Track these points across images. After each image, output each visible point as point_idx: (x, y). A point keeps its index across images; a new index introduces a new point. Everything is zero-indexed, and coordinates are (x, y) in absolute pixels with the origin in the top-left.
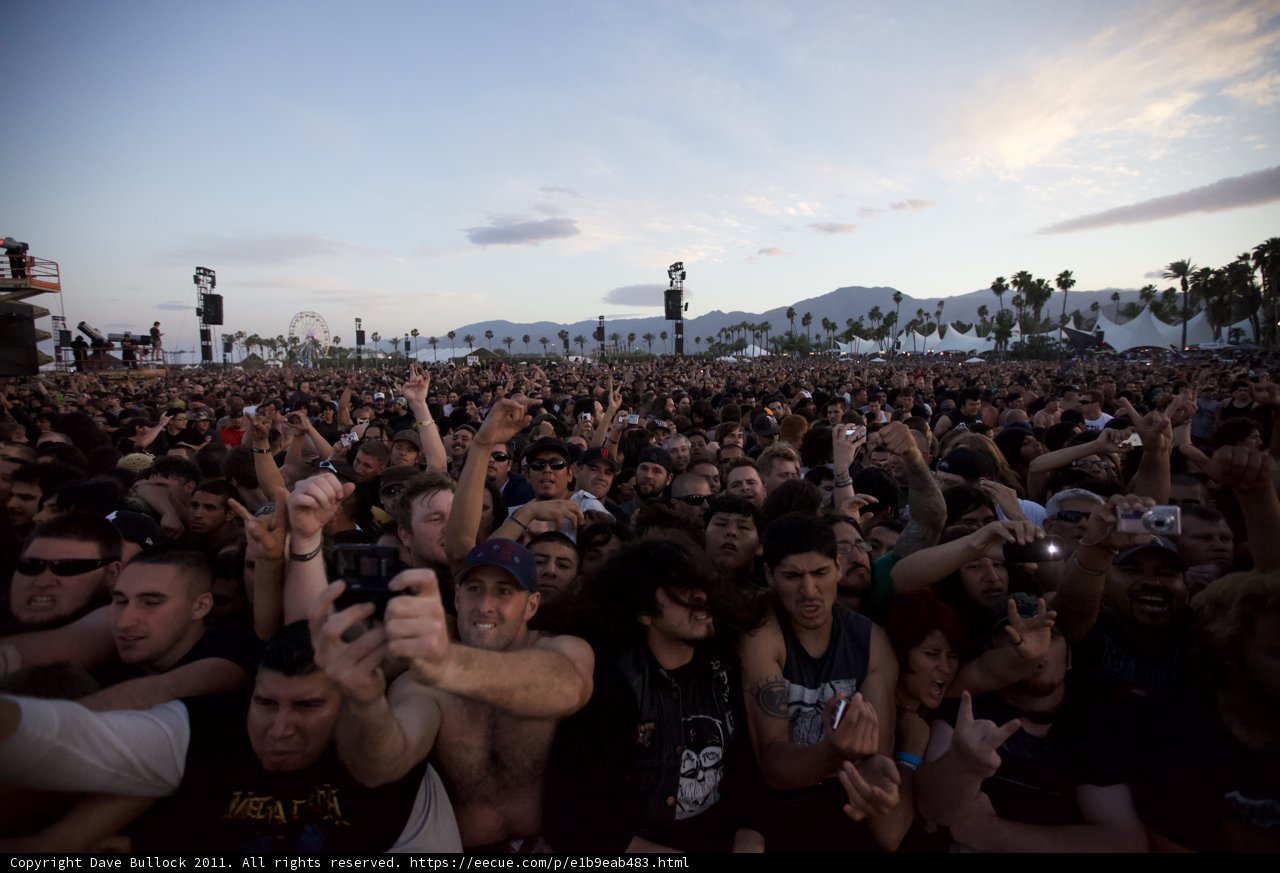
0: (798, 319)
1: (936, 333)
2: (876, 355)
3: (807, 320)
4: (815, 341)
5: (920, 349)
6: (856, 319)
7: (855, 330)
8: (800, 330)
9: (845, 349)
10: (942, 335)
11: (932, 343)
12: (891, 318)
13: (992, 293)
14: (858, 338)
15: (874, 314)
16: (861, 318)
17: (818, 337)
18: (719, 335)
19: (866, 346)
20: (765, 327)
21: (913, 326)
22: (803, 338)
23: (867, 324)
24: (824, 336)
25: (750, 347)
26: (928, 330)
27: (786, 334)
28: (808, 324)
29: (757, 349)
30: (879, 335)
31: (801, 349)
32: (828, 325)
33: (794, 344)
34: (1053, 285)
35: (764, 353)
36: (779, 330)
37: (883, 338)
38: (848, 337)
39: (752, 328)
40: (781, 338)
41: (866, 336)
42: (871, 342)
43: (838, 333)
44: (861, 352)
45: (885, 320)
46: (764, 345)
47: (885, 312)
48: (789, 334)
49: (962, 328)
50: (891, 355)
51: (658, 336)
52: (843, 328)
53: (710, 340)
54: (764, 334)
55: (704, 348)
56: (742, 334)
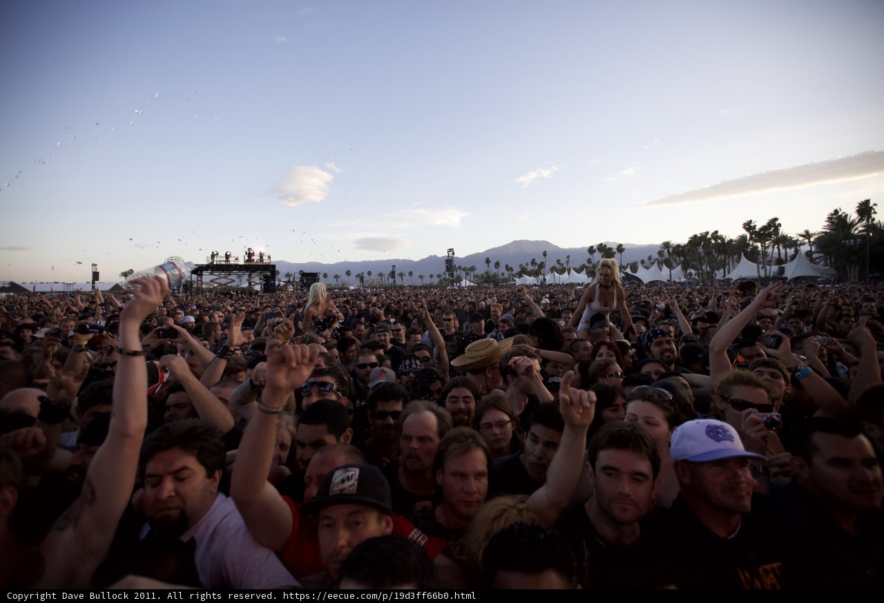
0: (492, 265)
1: (566, 272)
2: (535, 285)
3: (497, 265)
4: (501, 277)
5: (557, 282)
6: (524, 265)
7: (523, 272)
8: (493, 270)
9: (518, 281)
10: (569, 273)
11: (565, 278)
12: (542, 265)
13: (588, 253)
14: (525, 276)
15: (533, 262)
16: (527, 264)
17: (503, 274)
18: (445, 274)
19: (530, 280)
20: (472, 269)
21: (553, 269)
22: (495, 276)
23: (530, 268)
24: (507, 274)
25: (464, 280)
26: (562, 271)
27: (485, 273)
28: (497, 268)
29: (467, 282)
30: (535, 274)
31: (493, 282)
32: (508, 268)
33: (489, 279)
34: (615, 250)
35: (472, 284)
36: (481, 270)
37: (538, 276)
38: (520, 275)
39: (464, 269)
40: (482, 275)
41: (530, 274)
42: (532, 278)
43: (514, 272)
44: (527, 283)
45: (538, 267)
46: (472, 279)
47: (538, 261)
48: (487, 273)
49: (578, 271)
50: (543, 284)
51: (407, 274)
52: (517, 270)
53: (439, 276)
54: (472, 272)
55: (436, 281)
56: (458, 272)
